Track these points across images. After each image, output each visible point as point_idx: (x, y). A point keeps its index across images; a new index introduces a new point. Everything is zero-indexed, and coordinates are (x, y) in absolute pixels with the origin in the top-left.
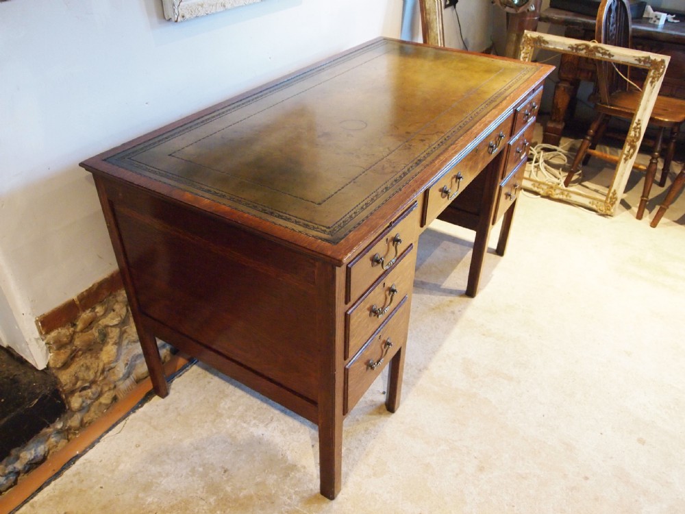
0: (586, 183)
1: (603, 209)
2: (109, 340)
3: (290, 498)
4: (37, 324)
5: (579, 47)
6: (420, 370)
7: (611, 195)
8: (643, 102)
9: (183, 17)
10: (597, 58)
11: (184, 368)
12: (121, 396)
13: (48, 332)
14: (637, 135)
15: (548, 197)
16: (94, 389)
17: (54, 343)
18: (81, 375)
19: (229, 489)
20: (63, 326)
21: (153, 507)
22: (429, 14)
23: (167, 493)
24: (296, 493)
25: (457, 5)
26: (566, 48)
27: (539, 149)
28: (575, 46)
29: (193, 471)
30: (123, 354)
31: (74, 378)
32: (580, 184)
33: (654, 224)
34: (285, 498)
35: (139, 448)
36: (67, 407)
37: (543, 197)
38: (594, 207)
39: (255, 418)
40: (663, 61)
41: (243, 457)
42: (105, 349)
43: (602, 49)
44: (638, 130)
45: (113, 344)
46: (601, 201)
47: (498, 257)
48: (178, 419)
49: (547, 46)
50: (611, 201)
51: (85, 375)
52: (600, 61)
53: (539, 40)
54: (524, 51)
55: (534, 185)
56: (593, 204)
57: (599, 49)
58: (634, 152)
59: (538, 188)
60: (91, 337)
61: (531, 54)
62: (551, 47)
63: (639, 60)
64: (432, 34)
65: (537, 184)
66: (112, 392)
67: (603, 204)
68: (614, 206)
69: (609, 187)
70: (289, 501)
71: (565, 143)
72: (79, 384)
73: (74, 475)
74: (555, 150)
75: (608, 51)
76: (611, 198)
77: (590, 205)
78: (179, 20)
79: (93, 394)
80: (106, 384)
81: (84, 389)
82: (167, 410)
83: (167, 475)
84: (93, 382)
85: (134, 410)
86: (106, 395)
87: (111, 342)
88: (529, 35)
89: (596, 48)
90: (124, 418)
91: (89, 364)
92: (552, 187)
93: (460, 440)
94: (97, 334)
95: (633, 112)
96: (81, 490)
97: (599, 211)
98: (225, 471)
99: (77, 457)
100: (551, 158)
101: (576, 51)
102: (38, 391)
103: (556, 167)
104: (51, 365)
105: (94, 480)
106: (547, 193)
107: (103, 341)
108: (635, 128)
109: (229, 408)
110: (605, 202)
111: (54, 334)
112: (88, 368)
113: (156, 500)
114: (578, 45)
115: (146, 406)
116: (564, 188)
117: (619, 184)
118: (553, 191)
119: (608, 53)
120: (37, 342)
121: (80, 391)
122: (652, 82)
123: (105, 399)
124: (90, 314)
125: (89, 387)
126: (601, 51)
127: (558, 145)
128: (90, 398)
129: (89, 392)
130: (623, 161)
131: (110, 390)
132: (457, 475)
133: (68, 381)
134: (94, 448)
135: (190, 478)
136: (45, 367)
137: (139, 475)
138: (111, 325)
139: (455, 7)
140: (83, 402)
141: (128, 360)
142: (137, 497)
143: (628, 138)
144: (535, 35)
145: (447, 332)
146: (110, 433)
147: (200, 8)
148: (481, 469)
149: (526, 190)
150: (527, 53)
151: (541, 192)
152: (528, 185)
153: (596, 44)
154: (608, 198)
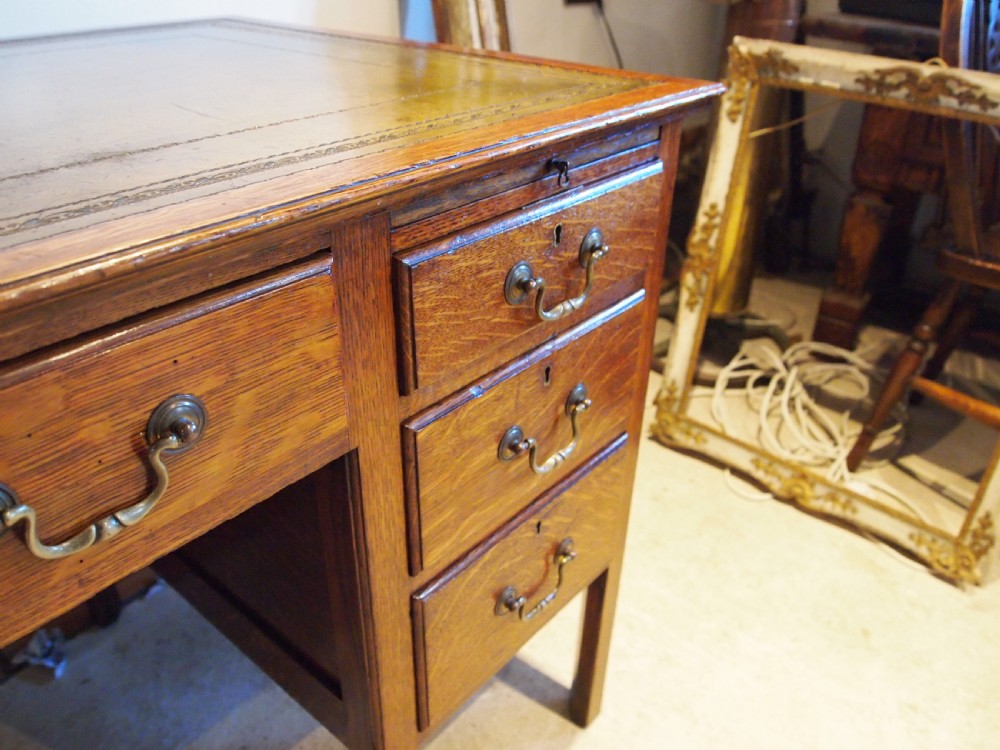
0: (912, 462)
1: (951, 561)
5: (890, 79)
7: (976, 524)
10: (943, 112)
15: (792, 501)
26: (850, 84)
27: (802, 355)
28: (876, 77)
32: (894, 462)
37: (777, 498)
38: (923, 551)
43: (960, 82)
46: (945, 536)
47: (570, 726)
49: (794, 77)
50: (974, 544)
52: (952, 123)
53: (771, 62)
54: (732, 92)
55: (756, 463)
56: (919, 542)
57: (951, 84)
59: (767, 472)
61: (752, 104)
62: (805, 80)
65: (764, 462)
67: (950, 547)
68: (984, 559)
69: (979, 477)
71: (873, 341)
74: (841, 360)
75: (977, 87)
76: (975, 535)
77: (910, 545)
88: (743, 49)
89: (940, 81)
92: (804, 476)
97: (937, 566)
100: (829, 380)
101: (879, 92)
103: (836, 404)
106: (789, 491)
110: (958, 544)
114: (883, 74)
116: (845, 477)
118: (806, 487)
119: (978, 94)
127: (851, 348)
139: (599, 6)
144: (761, 47)
149: (737, 472)
150: (739, 101)
151: (776, 486)
152: (743, 460)
153: (943, 68)
154: (964, 531)
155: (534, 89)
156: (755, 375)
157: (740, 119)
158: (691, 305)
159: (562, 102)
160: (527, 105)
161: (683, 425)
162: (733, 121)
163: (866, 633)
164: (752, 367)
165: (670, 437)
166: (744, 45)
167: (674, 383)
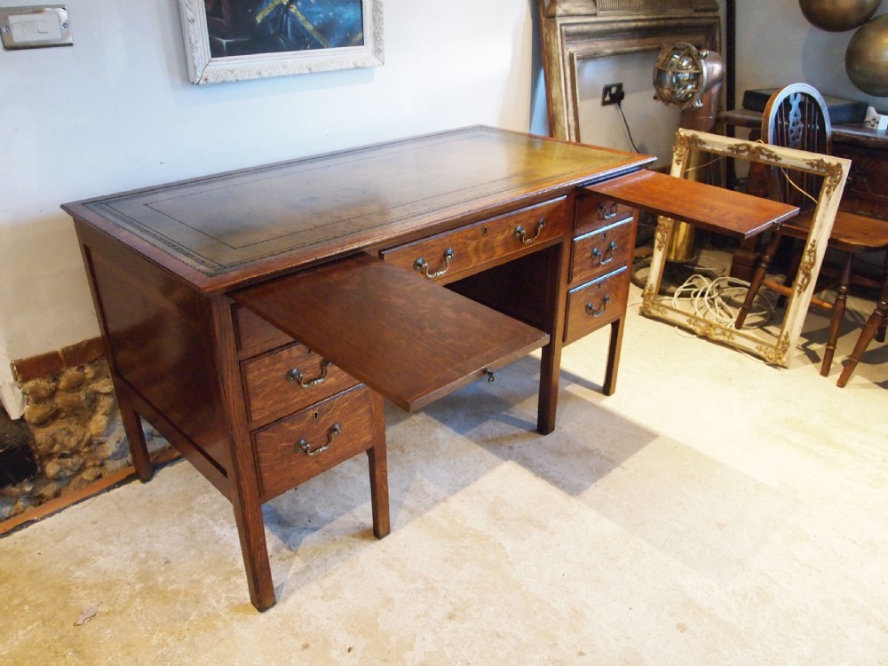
0: (770, 328)
1: (773, 356)
2: (98, 409)
3: (218, 602)
4: (12, 368)
5: (740, 148)
6: (436, 502)
7: (783, 339)
8: (818, 217)
9: (206, 80)
10: (762, 162)
11: (178, 459)
12: (106, 475)
13: (25, 380)
14: (812, 260)
15: (705, 337)
16: (75, 459)
17: (31, 393)
18: (59, 438)
19: (160, 580)
20: (43, 377)
21: (78, 581)
22: (556, 105)
23: (98, 571)
24: (227, 598)
25: (622, 101)
26: (726, 150)
28: (735, 147)
29: (135, 556)
30: (117, 430)
31: (50, 439)
32: (761, 327)
33: (842, 383)
34: (214, 600)
35: (95, 525)
36: (39, 470)
37: (699, 336)
38: (762, 354)
39: (225, 518)
40: (839, 166)
41: (193, 552)
42: (95, 418)
43: (768, 150)
44: (812, 254)
45: (103, 414)
46: (771, 346)
48: (147, 505)
49: (704, 146)
50: (782, 347)
51: (66, 439)
52: (768, 167)
53: (693, 140)
54: (677, 152)
55: (689, 321)
56: (760, 350)
57: (765, 151)
58: (808, 282)
59: (694, 325)
60: (75, 399)
61: (686, 157)
62: (708, 148)
63: (811, 164)
64: (559, 129)
65: (693, 320)
66: (97, 469)
67: (773, 350)
68: (786, 353)
70: (215, 604)
72: (56, 448)
73: (21, 538)
75: (774, 152)
77: (756, 351)
78: (201, 82)
79: (74, 465)
80: (92, 458)
81: (63, 456)
82: (141, 494)
83: (108, 555)
84: (75, 452)
85: (109, 489)
86: (90, 471)
87: (101, 411)
88: (682, 134)
89: (759, 149)
90: (96, 495)
91: (72, 429)
92: (711, 325)
93: (443, 582)
94: (83, 398)
95: (805, 230)
96: (19, 552)
97: (767, 359)
98: (167, 563)
99: (32, 522)
101: (737, 153)
102: (7, 442)
104: (26, 418)
105: (37, 545)
106: (704, 332)
107: (89, 406)
108: (809, 252)
109: (204, 504)
110: (776, 349)
111: (31, 384)
112: (70, 433)
113: (85, 575)
114: (738, 146)
115: (123, 488)
116: (734, 328)
117: (792, 325)
118: (712, 330)
119: (773, 155)
120: (12, 388)
121: (59, 458)
122: (828, 192)
123: (86, 475)
124: (77, 373)
125: (70, 456)
126: (766, 153)
128: (71, 470)
129: (69, 462)
130: (796, 293)
131: (94, 466)
132: (419, 616)
133: (43, 441)
134: (53, 517)
135: (128, 563)
136: (19, 417)
137: (81, 549)
138: (103, 391)
139: (619, 105)
140: (61, 471)
141: (120, 438)
142: (68, 569)
143: (802, 264)
144: (690, 133)
145: (491, 467)
146: (76, 506)
147: (229, 74)
148: (451, 617)
149: (681, 327)
150: (681, 156)
151: (698, 330)
152: (683, 320)
153: (762, 145)
154: (779, 343)
155: (602, 159)
156: (695, 290)
157: (681, 163)
158: (660, 248)
159: (611, 163)
160: (602, 164)
161: (656, 306)
162: (678, 164)
163: (730, 379)
164: (694, 286)
165: (649, 312)
166: (683, 132)
167: (651, 285)
